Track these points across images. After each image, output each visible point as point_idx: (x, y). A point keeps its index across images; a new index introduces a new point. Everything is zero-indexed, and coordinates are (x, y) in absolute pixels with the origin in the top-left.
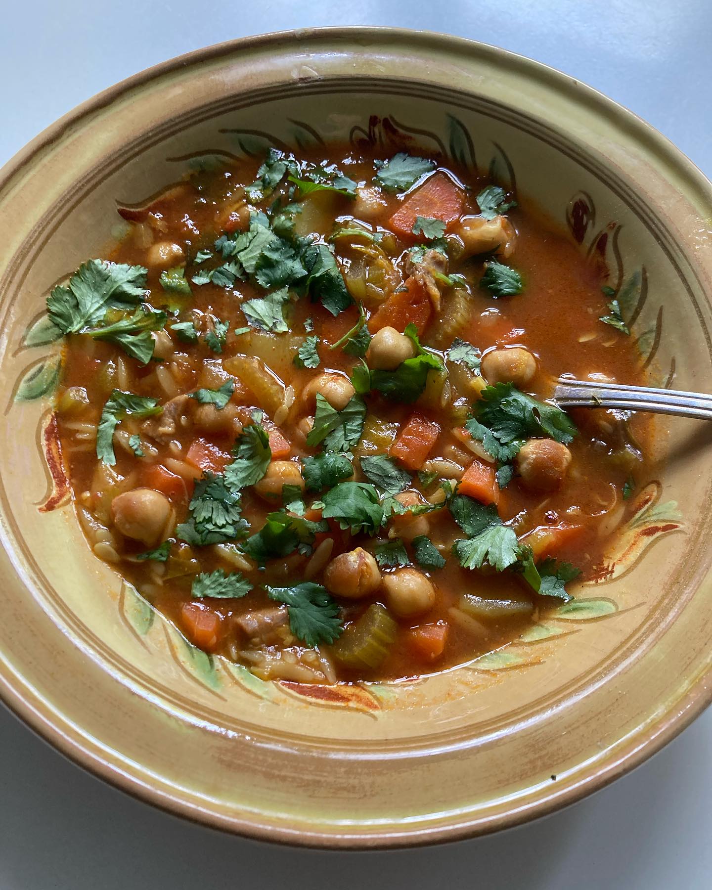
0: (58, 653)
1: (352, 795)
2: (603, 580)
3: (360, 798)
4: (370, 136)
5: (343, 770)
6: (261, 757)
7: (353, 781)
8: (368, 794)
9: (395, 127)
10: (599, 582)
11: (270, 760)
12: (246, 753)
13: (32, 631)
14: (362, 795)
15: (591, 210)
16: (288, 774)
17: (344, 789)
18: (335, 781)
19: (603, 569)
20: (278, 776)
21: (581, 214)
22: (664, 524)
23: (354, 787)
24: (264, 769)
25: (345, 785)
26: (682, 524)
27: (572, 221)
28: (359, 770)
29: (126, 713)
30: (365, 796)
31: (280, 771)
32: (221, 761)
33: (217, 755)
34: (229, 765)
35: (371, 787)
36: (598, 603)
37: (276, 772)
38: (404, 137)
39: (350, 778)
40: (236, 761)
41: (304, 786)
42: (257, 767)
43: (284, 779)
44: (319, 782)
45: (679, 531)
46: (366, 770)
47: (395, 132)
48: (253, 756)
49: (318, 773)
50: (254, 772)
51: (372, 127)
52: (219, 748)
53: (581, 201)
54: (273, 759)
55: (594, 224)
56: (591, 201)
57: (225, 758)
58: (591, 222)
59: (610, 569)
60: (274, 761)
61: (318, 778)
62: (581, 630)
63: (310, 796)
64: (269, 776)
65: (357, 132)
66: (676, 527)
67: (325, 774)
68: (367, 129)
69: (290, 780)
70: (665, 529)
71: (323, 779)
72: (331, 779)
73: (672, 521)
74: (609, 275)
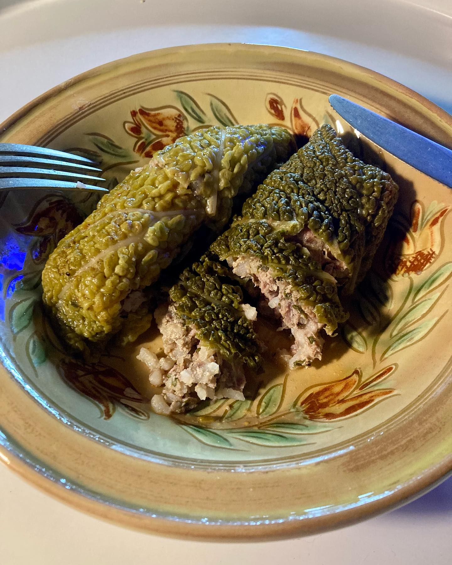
0: (200, 483)
1: (434, 433)
2: (433, 259)
3: (439, 432)
4: (136, 124)
5: (416, 424)
6: (370, 452)
7: (427, 426)
8: (441, 426)
9: (147, 112)
10: (431, 261)
11: (375, 449)
12: (360, 455)
13: (171, 483)
14: (438, 429)
15: (279, 100)
16: (392, 449)
17: (427, 433)
18: (419, 433)
19: (427, 255)
20: (388, 454)
21: (275, 105)
22: (439, 214)
23: (431, 429)
24: (377, 456)
25: (425, 431)
26: (449, 206)
27: (273, 111)
28: (425, 418)
29: (273, 486)
30: (440, 428)
31: (386, 450)
32: (352, 470)
33: (345, 469)
34: (357, 469)
35: (438, 421)
36: (443, 269)
37: (385, 453)
38: (155, 115)
39: (424, 426)
40: (359, 464)
41: (406, 448)
42: (373, 458)
43: (392, 453)
44: (411, 440)
45: (450, 211)
46: (428, 416)
47: (148, 115)
48: (365, 454)
49: (406, 436)
50: (374, 462)
51: (134, 118)
52: (343, 464)
53: (272, 99)
54: (377, 447)
55: (285, 106)
56: (277, 96)
57: (351, 467)
58: (283, 106)
59: (431, 252)
60: (378, 448)
61: (409, 438)
62: (448, 285)
63: (414, 451)
64: (383, 458)
65: (126, 125)
66: (447, 210)
67: (410, 434)
68: (132, 121)
69: (395, 451)
70: (442, 215)
71: (412, 437)
72: (416, 434)
73: (442, 209)
74: (310, 127)
